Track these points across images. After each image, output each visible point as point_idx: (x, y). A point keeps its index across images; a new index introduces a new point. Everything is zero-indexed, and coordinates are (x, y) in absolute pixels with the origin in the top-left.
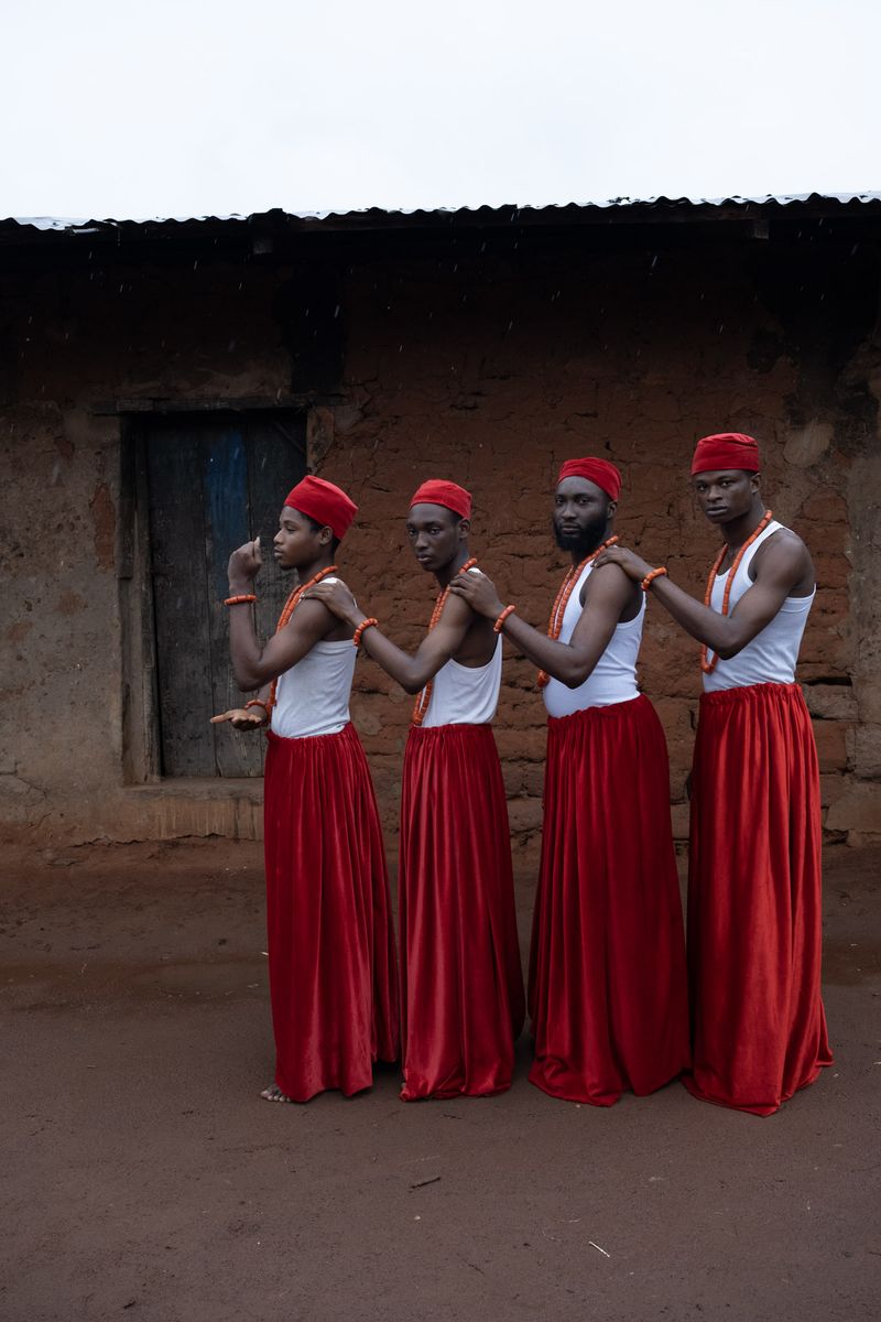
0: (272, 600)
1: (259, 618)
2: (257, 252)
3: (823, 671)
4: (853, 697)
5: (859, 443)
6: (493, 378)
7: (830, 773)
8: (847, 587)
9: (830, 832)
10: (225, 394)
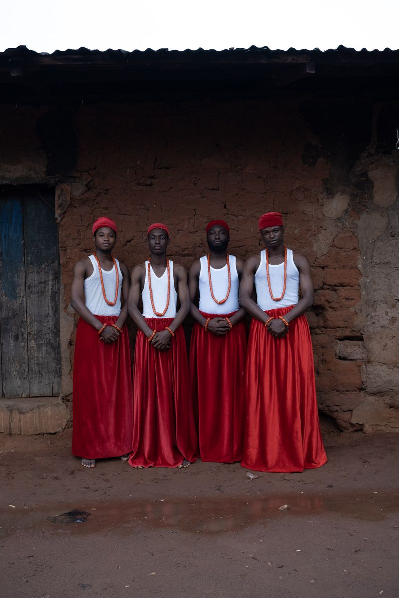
0: (36, 295)
1: (28, 305)
2: (13, 75)
3: (347, 333)
4: (364, 347)
5: (363, 206)
6: (161, 168)
7: (352, 391)
8: (359, 285)
9: (354, 424)
10: (8, 175)
